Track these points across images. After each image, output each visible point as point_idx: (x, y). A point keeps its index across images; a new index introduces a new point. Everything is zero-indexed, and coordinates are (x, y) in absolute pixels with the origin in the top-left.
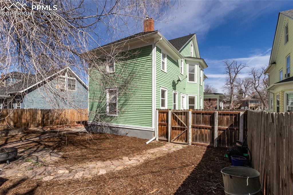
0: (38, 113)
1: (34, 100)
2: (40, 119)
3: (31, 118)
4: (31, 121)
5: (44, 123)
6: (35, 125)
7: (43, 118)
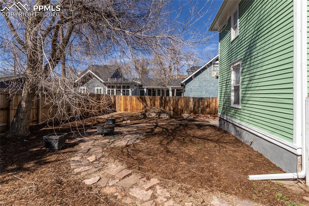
0: (191, 101)
1: (192, 89)
2: (192, 106)
3: (185, 105)
4: (185, 108)
5: (195, 110)
6: (188, 112)
7: (194, 106)
